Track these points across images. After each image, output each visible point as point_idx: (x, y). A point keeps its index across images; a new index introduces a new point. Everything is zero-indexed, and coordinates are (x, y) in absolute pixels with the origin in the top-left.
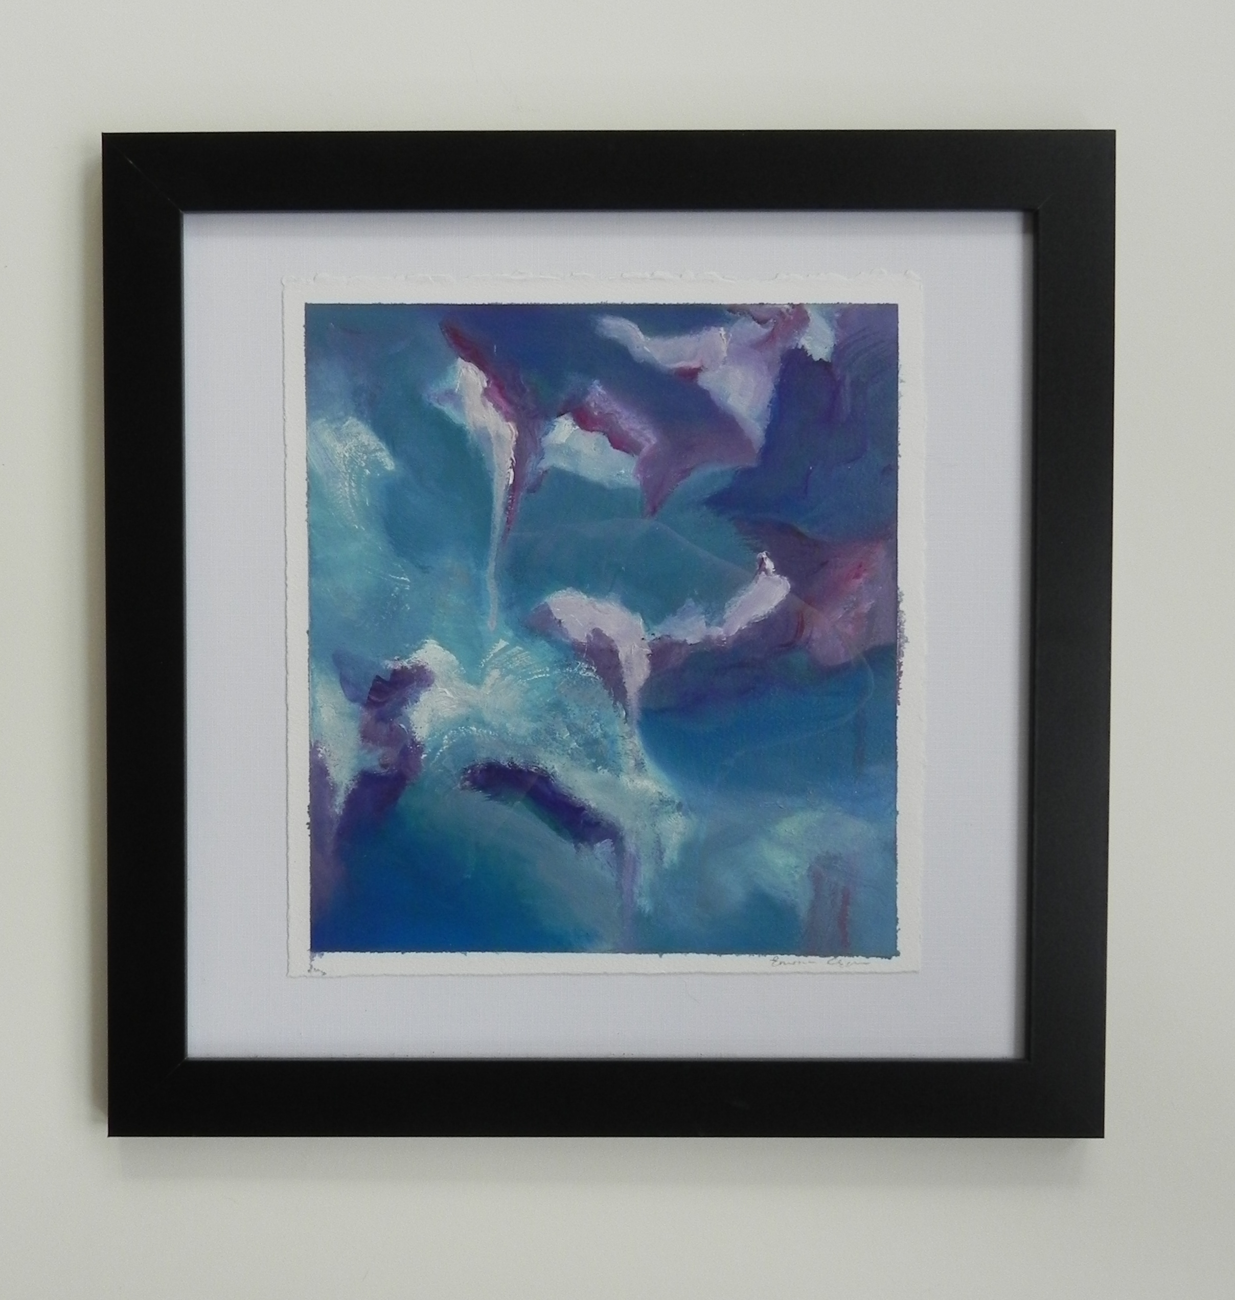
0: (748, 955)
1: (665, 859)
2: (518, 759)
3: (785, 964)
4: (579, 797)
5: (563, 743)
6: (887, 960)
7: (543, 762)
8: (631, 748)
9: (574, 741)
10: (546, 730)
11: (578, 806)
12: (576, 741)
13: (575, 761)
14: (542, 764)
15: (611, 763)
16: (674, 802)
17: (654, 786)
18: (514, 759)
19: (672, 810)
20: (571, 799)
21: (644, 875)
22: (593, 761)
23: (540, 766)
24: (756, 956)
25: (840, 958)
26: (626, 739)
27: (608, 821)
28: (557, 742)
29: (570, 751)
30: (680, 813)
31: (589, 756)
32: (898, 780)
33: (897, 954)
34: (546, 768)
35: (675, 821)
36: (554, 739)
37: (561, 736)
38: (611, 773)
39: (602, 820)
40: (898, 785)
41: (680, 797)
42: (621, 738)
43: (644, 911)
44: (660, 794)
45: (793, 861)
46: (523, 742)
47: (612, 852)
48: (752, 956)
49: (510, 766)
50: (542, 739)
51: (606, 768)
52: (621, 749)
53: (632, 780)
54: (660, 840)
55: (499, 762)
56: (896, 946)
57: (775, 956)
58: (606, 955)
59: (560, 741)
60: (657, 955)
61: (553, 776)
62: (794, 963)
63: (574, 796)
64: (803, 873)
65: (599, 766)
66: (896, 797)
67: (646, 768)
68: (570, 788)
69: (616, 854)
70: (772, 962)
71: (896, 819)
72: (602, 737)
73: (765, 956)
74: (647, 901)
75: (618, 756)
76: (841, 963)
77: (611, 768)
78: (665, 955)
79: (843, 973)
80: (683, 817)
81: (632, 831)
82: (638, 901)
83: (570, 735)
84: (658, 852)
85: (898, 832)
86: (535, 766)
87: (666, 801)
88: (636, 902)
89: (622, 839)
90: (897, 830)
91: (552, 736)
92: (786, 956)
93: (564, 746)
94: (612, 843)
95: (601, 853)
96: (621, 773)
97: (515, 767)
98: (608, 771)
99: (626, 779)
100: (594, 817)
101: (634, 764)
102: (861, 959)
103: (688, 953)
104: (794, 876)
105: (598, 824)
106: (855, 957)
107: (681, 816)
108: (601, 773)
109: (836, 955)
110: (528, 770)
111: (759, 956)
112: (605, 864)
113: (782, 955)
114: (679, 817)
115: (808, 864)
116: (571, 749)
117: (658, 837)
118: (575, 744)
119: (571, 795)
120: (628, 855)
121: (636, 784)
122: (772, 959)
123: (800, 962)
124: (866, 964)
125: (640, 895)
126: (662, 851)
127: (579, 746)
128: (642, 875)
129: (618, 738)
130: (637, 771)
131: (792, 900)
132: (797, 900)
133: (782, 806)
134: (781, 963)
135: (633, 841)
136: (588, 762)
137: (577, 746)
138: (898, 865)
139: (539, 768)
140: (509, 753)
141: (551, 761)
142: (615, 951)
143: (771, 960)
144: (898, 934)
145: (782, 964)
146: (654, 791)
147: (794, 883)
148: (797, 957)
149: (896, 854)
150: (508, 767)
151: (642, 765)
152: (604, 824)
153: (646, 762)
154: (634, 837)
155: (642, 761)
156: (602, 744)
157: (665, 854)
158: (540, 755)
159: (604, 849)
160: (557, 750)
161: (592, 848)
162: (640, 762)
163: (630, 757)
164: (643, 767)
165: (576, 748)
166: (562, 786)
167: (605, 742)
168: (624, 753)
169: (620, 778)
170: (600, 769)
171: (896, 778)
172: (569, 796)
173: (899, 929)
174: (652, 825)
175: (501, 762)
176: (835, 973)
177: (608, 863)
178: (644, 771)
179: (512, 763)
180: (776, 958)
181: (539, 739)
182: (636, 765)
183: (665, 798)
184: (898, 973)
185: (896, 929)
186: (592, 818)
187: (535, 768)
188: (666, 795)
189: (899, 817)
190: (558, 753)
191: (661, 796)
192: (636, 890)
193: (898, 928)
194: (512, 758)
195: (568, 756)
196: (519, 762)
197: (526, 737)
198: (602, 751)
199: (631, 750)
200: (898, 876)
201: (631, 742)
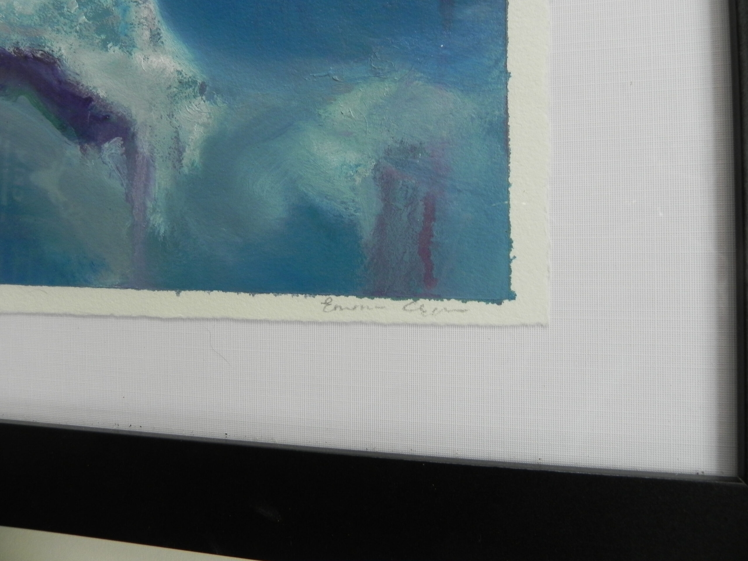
0: (290, 295)
1: (184, 162)
2: (24, 43)
3: (341, 309)
4: (87, 85)
5: (71, 18)
6: (495, 305)
7: (49, 45)
8: (145, 16)
9: (83, 14)
10: (53, 4)
11: (85, 96)
12: (86, 15)
13: (83, 39)
14: (48, 47)
15: (123, 37)
16: (195, 82)
17: (173, 64)
18: (20, 44)
19: (193, 94)
20: (78, 88)
21: (159, 183)
22: (103, 37)
23: (47, 49)
24: (301, 297)
25: (422, 301)
26: (140, 4)
27: (119, 113)
28: (65, 18)
29: (78, 28)
30: (204, 97)
31: (99, 31)
32: (510, 24)
33: (512, 296)
34: (53, 51)
35: (197, 109)
36: (62, 14)
37: (69, 10)
38: (123, 51)
39: (112, 112)
40: (510, 33)
41: (204, 76)
42: (135, 4)
43: (159, 233)
44: (180, 72)
45: (352, 157)
46: (30, 22)
47: (122, 155)
48: (295, 297)
49: (15, 52)
50: (50, 15)
51: (116, 46)
52: (134, 18)
53: (146, 58)
54: (178, 135)
55: (4, 49)
56: (509, 284)
57: (328, 297)
58: (112, 291)
59: (68, 15)
60: (173, 293)
61: (59, 60)
62: (355, 308)
63: (81, 84)
64: (367, 175)
65: (110, 42)
66: (506, 51)
67: (161, 40)
68: (77, 74)
69: (127, 156)
70: (324, 305)
71: (507, 84)
72: (114, 6)
73: (314, 297)
74: (162, 219)
75: (131, 28)
76: (424, 309)
77: (123, 44)
78: (183, 293)
79: (425, 325)
80: (207, 103)
81: (146, 125)
82: (151, 219)
83: (79, 8)
84: (176, 152)
85: (510, 106)
86: (42, 51)
87: (186, 83)
88: (149, 219)
89: (134, 135)
90: (509, 102)
91: (60, 12)
92: (342, 297)
93: (72, 21)
94: (122, 142)
95: (109, 156)
96: (135, 49)
97: (20, 54)
98: (120, 48)
99: (140, 56)
100: (103, 110)
101: (149, 36)
102: (454, 304)
103: (212, 290)
104: (354, 180)
105: (106, 118)
106: (445, 300)
107: (204, 101)
108: (111, 51)
109: (416, 296)
110: (34, 56)
111: (306, 297)
112: (114, 170)
113: (337, 296)
114: (202, 102)
115: (373, 160)
116: (80, 24)
117: (177, 132)
118: (84, 17)
119: (78, 83)
120: (141, 158)
121: (152, 61)
122: (324, 302)
123: (362, 307)
124: (462, 311)
125: (154, 210)
126: (181, 150)
127: (88, 20)
128: (156, 184)
129: (131, 4)
130: (151, 45)
131: (352, 215)
132: (358, 214)
133: (336, 77)
134: (335, 308)
135: (146, 138)
136: (98, 39)
137: (86, 20)
138: (511, 156)
139: (45, 52)
140: (15, 37)
141: (57, 43)
142: (124, 285)
143: (322, 303)
144: (513, 265)
145: (338, 309)
146: (172, 70)
147: (353, 189)
148: (358, 299)
149: (506, 141)
150: (13, 53)
151: (159, 37)
152: (114, 118)
153: (163, 31)
154: (148, 135)
155: (158, 31)
156: (113, 13)
157: (185, 154)
158: (46, 36)
159: (113, 151)
160: (64, 27)
161: (100, 150)
162: (156, 33)
163: (145, 27)
164: (159, 39)
165: (85, 22)
166: (69, 72)
167: (117, 11)
168: (137, 23)
169: (133, 56)
170: (111, 47)
171: (506, 21)
172: (75, 84)
173: (515, 257)
174: (169, 116)
175: (7, 48)
176: (416, 325)
177: (118, 168)
178: (160, 44)
179: (18, 48)
180: (330, 300)
181: (46, 16)
182: (151, 38)
183: (185, 78)
184: (513, 326)
185: (509, 257)
186: (101, 111)
187: (41, 52)
188: (186, 75)
189: (511, 82)
190: (65, 32)
191: (180, 76)
192: (150, 204)
193: (511, 255)
194: (18, 43)
195: (76, 34)
196: (25, 47)
197: (33, 15)
198: (113, 24)
199: (146, 19)
200: (512, 174)
201: (145, 7)
